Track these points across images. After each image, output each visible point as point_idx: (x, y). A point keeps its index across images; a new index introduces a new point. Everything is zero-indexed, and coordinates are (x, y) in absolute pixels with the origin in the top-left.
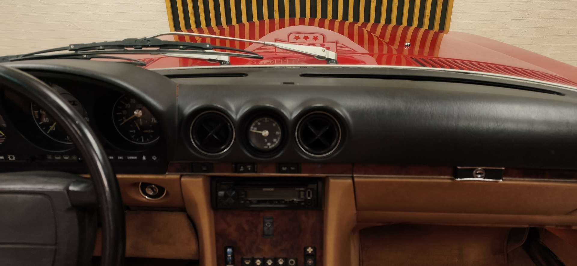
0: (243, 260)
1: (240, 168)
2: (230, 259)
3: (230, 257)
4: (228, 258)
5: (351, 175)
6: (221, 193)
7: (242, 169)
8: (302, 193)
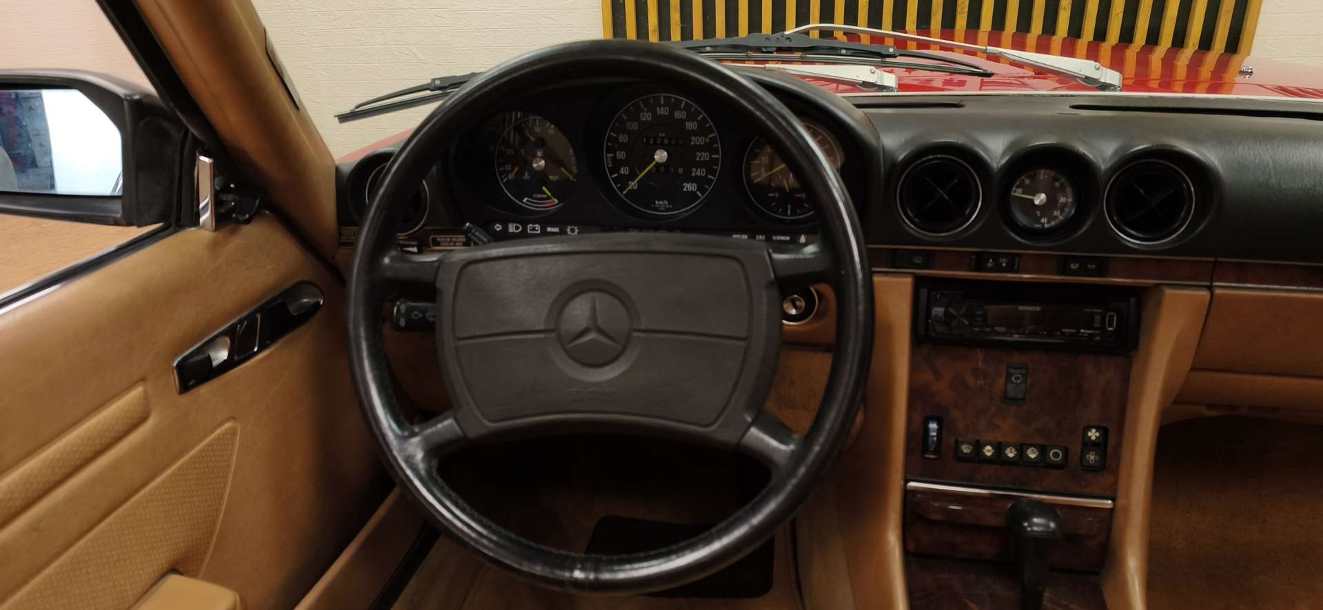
0: (957, 444)
1: (988, 261)
2: (933, 441)
3: (933, 436)
4: (930, 439)
5: (1208, 284)
6: (938, 311)
7: (990, 264)
8: (1098, 318)
